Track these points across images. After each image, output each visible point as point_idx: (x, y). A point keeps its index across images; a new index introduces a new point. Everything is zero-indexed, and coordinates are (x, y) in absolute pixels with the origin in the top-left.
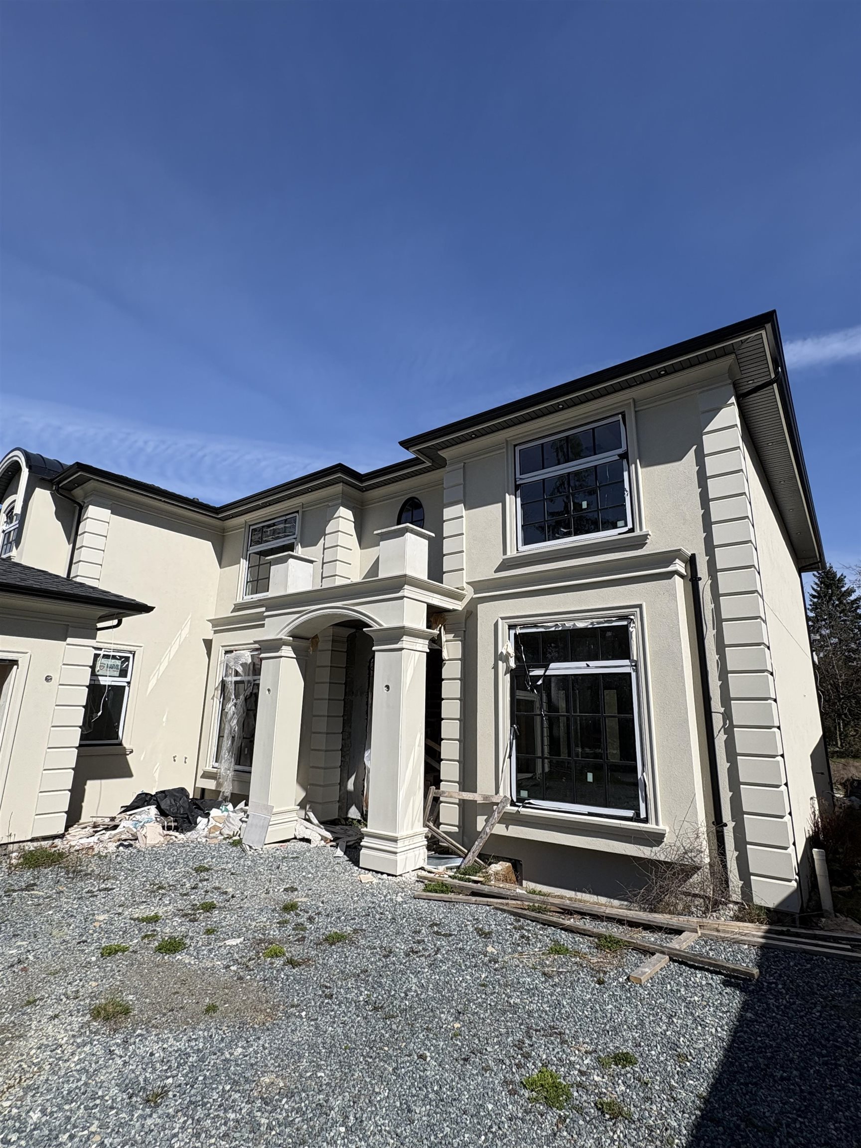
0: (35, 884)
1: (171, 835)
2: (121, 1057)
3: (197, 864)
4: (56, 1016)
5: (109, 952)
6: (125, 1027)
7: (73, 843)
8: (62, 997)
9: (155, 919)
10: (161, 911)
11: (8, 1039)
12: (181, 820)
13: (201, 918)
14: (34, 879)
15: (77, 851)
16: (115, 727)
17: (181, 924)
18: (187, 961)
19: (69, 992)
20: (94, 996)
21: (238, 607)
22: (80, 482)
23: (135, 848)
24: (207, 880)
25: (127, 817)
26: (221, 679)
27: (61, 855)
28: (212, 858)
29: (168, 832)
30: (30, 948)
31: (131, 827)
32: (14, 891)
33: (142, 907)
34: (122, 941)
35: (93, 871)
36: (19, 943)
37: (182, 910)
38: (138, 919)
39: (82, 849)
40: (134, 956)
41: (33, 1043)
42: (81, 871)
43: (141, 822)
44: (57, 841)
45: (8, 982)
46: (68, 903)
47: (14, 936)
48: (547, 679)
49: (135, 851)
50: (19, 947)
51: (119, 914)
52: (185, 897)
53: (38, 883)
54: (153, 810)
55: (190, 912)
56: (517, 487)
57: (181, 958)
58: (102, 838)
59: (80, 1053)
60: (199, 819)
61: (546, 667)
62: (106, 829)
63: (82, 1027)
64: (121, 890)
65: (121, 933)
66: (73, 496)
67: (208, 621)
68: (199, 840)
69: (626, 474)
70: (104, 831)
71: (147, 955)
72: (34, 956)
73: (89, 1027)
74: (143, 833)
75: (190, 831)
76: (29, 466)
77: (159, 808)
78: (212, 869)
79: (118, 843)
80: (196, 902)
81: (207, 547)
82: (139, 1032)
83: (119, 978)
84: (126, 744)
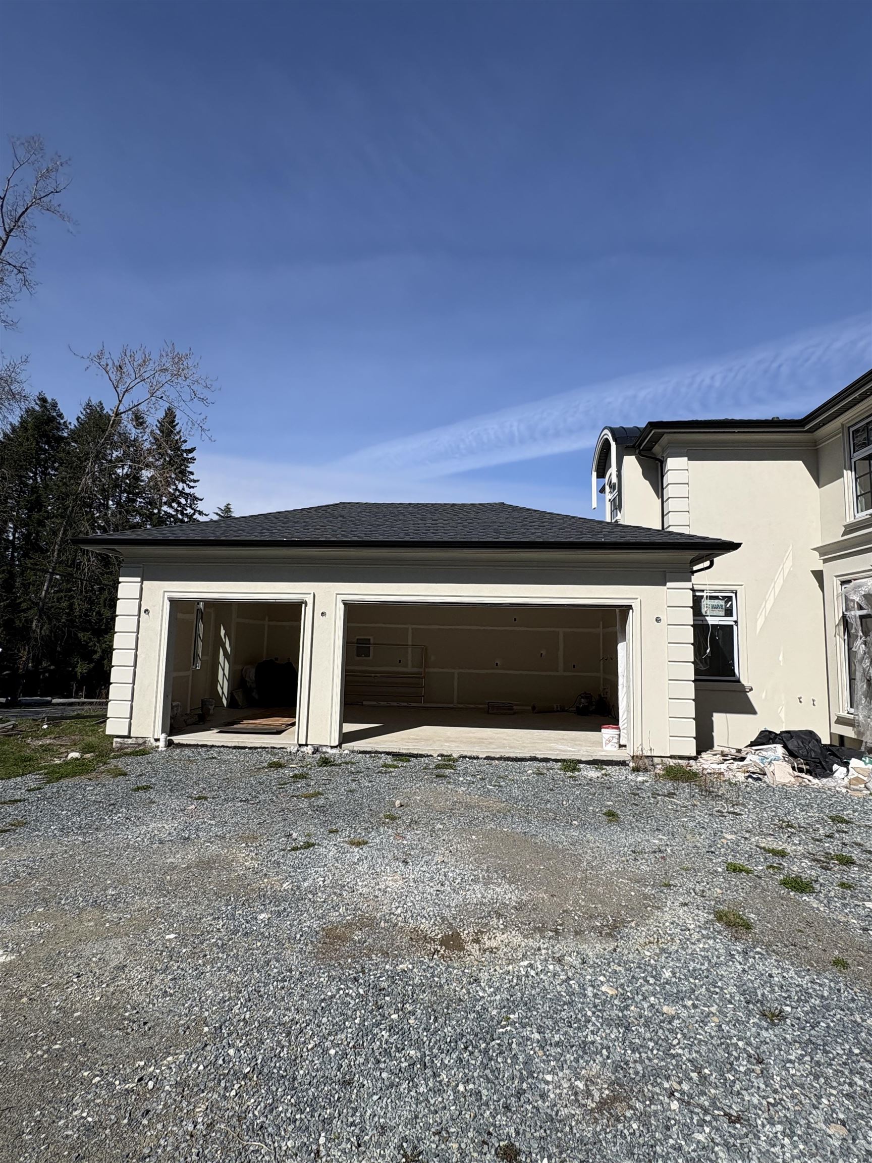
0: (674, 794)
1: (803, 778)
2: (741, 964)
3: (834, 814)
4: (686, 904)
5: (735, 869)
6: (746, 940)
7: (705, 766)
8: (691, 891)
9: (782, 854)
10: (789, 849)
11: (649, 906)
12: (813, 764)
13: (836, 869)
14: (674, 789)
15: (708, 773)
16: (730, 665)
17: (811, 868)
18: (815, 906)
19: (697, 889)
20: (719, 901)
21: (850, 529)
22: (656, 440)
23: (765, 782)
24: (846, 832)
25: (753, 752)
26: (841, 615)
27: (696, 774)
28: (854, 812)
29: (800, 774)
30: (668, 843)
31: (758, 761)
32: (659, 795)
33: (769, 839)
34: (747, 863)
35: (723, 794)
36: (660, 836)
37: (814, 855)
38: (764, 848)
39: (714, 773)
40: (758, 881)
41: (667, 917)
42: (713, 792)
43: (767, 758)
44: (692, 762)
45: (651, 863)
46: (701, 816)
47: (657, 829)
49: (764, 785)
50: (660, 839)
51: (746, 838)
52: (817, 843)
53: (677, 793)
54: (779, 749)
55: (822, 859)
57: (807, 900)
58: (731, 767)
59: (705, 943)
60: (835, 767)
62: (734, 759)
63: (707, 922)
64: (748, 818)
65: (747, 856)
66: (654, 454)
67: (813, 549)
68: (837, 789)
70: (732, 761)
71: (772, 884)
72: (671, 850)
73: (713, 924)
74: (771, 769)
75: (826, 777)
76: (615, 440)
77: (785, 747)
78: (852, 823)
79: (747, 774)
80: (831, 851)
81: (797, 467)
82: (758, 949)
83: (742, 895)
84: (744, 681)
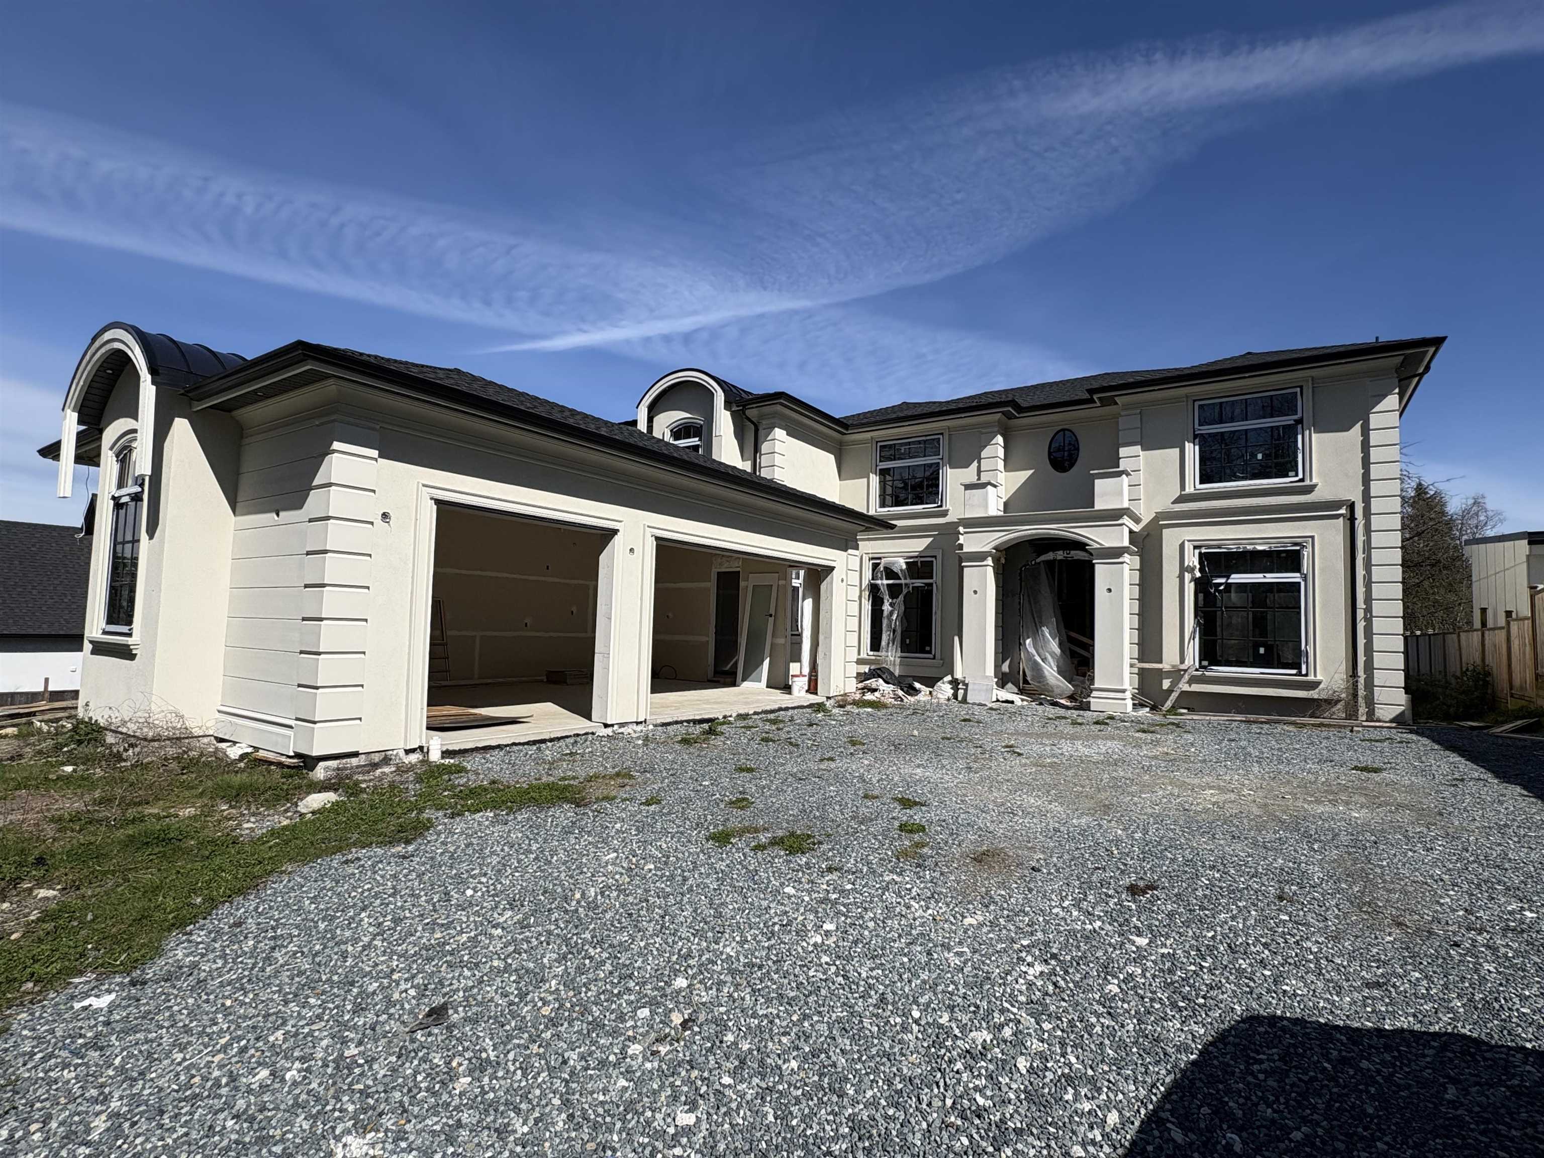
26: (868, 582)
48: (1228, 586)
56: (1195, 436)
61: (1228, 577)
69: (1300, 437)
76: (724, 391)
